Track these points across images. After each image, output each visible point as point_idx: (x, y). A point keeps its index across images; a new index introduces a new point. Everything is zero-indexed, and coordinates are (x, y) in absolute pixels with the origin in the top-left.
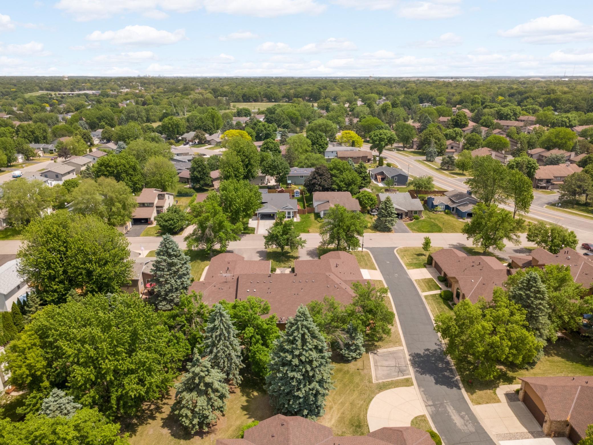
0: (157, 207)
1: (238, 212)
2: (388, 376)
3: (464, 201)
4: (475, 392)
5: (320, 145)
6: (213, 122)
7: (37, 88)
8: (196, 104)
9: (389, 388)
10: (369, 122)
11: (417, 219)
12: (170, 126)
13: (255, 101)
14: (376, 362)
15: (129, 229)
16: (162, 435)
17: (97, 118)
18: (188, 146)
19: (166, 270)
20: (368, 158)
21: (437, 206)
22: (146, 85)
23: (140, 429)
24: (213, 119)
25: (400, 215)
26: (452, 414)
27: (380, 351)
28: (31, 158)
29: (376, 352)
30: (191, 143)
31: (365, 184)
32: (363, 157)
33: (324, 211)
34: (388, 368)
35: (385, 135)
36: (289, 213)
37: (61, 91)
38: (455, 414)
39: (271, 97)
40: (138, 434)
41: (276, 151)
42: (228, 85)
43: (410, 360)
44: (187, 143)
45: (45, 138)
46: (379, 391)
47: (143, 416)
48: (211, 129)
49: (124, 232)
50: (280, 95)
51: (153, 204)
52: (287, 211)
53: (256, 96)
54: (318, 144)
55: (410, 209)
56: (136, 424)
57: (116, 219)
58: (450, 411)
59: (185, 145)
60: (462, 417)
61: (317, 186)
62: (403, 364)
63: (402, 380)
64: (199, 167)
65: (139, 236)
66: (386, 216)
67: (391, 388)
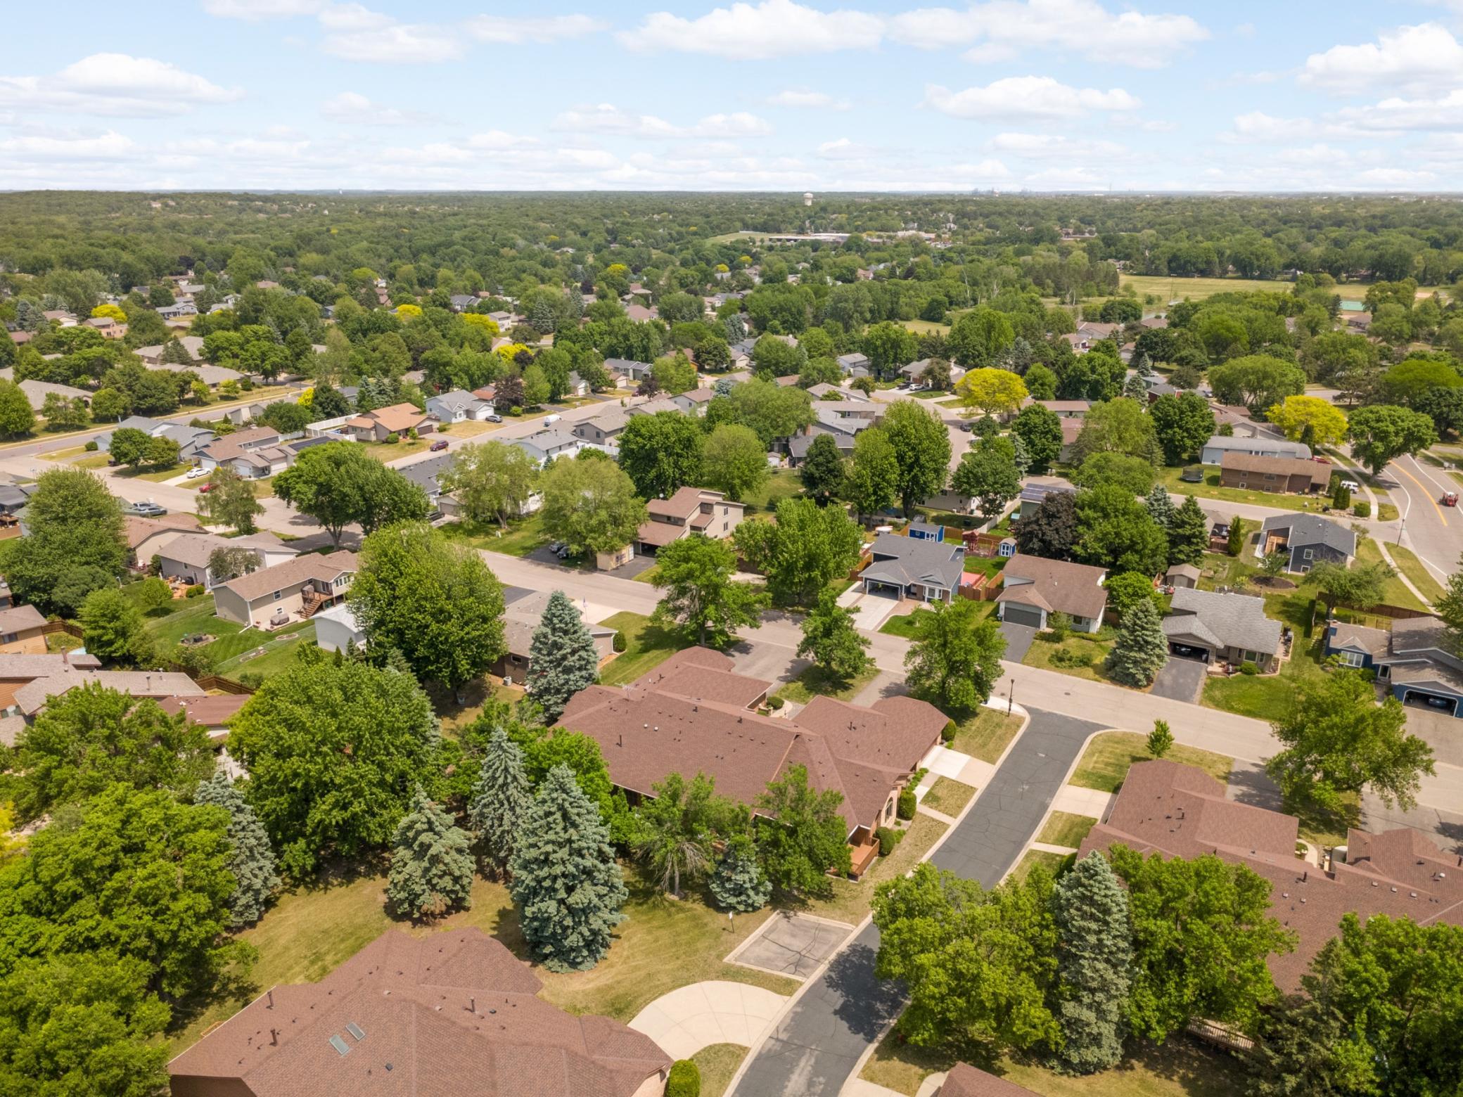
0: (693, 528)
1: (792, 571)
2: (767, 962)
3: (1420, 655)
4: (889, 1058)
5: (1187, 430)
6: (989, 338)
7: (738, 224)
8: (1029, 280)
9: (741, 981)
10: (1410, 376)
11: (1248, 672)
12: (879, 343)
13: (1204, 273)
14: (771, 930)
15: (625, 560)
16: (375, 900)
17: (772, 309)
18: (907, 391)
19: (545, 652)
20: (1313, 481)
21: (1338, 651)
22: (966, 220)
23: (360, 881)
24: (989, 332)
25: (1195, 652)
26: (798, 1071)
27: (802, 915)
28: (563, 397)
29: (792, 913)
30: (914, 386)
31: (1188, 556)
32: (1293, 476)
33: (1007, 602)
34: (781, 950)
35: (1394, 423)
36: (932, 591)
37: (779, 232)
38: (806, 1072)
39: (1251, 264)
40: (352, 886)
41: (1047, 433)
42: (1151, 225)
43: (840, 955)
44: (907, 386)
45: (645, 349)
46: (718, 978)
47: (376, 866)
48: (980, 354)
49: (613, 564)
50: (1278, 260)
51: (684, 520)
52: (927, 586)
53: (1208, 262)
54: (1180, 427)
55: (1235, 643)
56: (360, 873)
57: (595, 539)
58: (802, 1063)
59: (901, 388)
60: (810, 1084)
61: (1035, 540)
62: (818, 955)
63: (779, 979)
64: (821, 454)
65: (630, 578)
66: (1130, 648)
67: (746, 983)
